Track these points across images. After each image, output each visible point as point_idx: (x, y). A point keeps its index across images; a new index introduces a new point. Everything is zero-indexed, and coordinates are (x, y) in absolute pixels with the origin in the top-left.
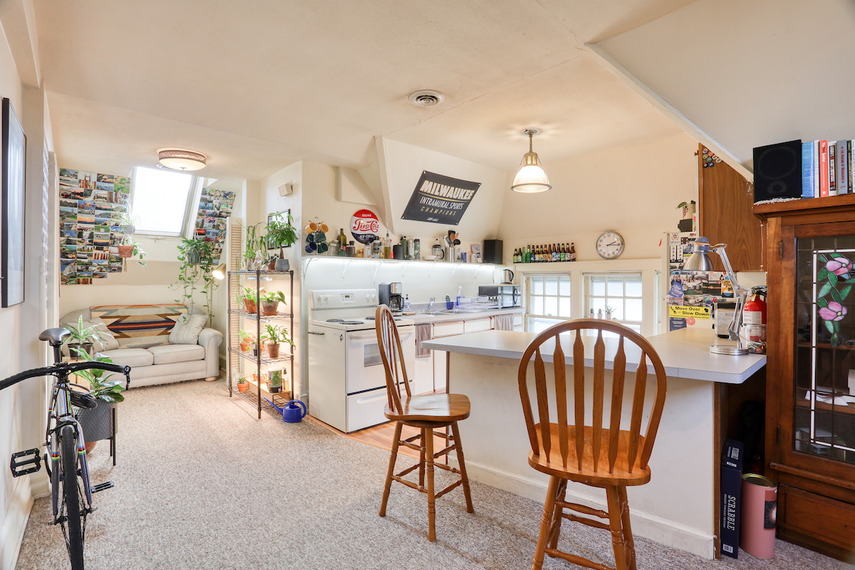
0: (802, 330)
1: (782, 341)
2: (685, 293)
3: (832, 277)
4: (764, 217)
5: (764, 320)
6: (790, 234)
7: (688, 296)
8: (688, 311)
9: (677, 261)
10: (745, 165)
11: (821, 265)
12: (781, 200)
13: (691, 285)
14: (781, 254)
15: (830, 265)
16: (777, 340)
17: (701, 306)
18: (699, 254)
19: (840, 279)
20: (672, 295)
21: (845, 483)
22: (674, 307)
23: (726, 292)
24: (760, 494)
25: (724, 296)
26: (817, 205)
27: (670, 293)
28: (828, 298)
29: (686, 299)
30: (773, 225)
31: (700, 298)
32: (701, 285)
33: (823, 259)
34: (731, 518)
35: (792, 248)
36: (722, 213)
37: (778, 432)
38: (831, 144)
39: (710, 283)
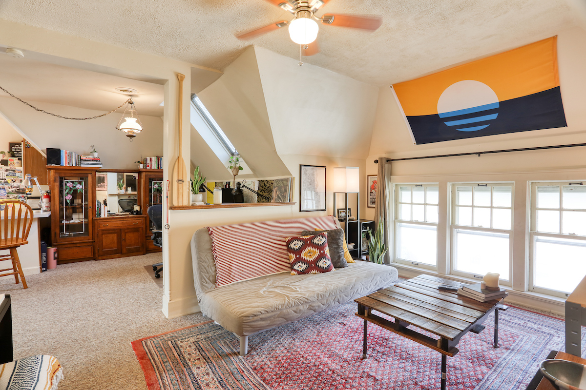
0: (61, 203)
1: (56, 206)
2: (7, 193)
3: (68, 188)
4: (50, 169)
5: (50, 201)
6: (57, 175)
7: (9, 195)
9: (2, 179)
10: (42, 151)
11: (66, 184)
12: (55, 165)
13: (10, 190)
14: (55, 181)
15: (68, 184)
16: (54, 206)
17: (16, 199)
18: (28, 180)
19: (70, 188)
21: (73, 242)
23: (28, 193)
24: (52, 250)
25: (27, 194)
26: (64, 168)
28: (68, 193)
29: (8, 196)
30: (52, 172)
31: (16, 195)
32: (16, 190)
33: (66, 183)
34: (45, 260)
35: (58, 179)
36: (33, 165)
37: (55, 233)
38: (68, 152)
39: (20, 189)
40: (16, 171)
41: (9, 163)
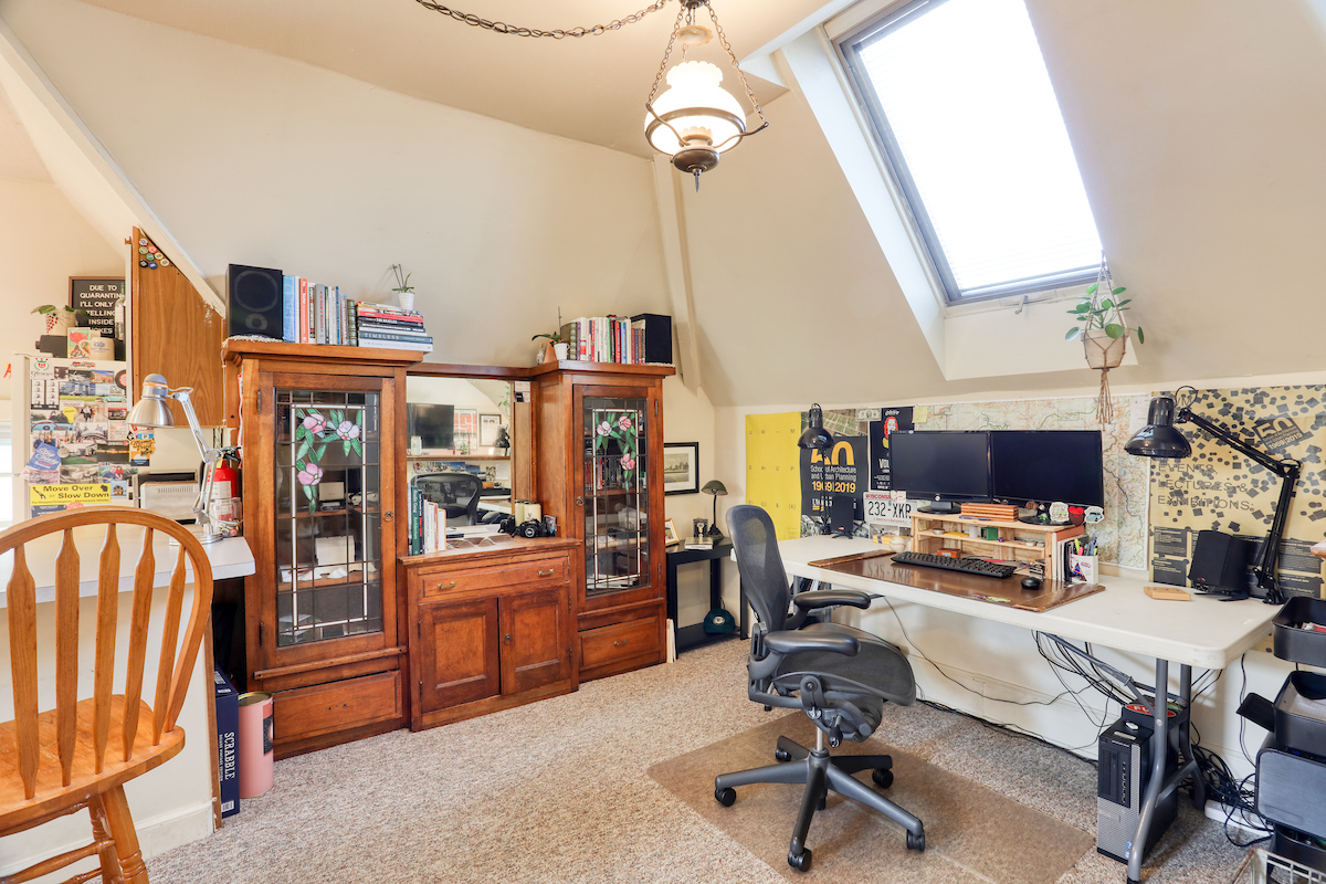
0: (281, 504)
1: (261, 516)
2: (64, 461)
3: (309, 435)
4: (235, 358)
5: (237, 491)
6: (268, 383)
7: (70, 467)
8: (70, 492)
9: (45, 407)
10: (208, 281)
11: (300, 421)
12: (261, 339)
13: (75, 448)
14: (258, 407)
15: (308, 422)
16: (255, 516)
17: (94, 482)
18: (153, 399)
19: (316, 437)
20: (37, 467)
22: (40, 487)
23: (138, 457)
25: (133, 463)
26: (297, 352)
27: (31, 463)
28: (307, 459)
29: (65, 472)
30: (249, 366)
31: (93, 468)
32: (95, 448)
33: (302, 415)
34: (230, 764)
35: (270, 399)
36: (168, 341)
37: (260, 630)
38: (311, 285)
39: (110, 444)
40: (96, 376)
41: (71, 346)
